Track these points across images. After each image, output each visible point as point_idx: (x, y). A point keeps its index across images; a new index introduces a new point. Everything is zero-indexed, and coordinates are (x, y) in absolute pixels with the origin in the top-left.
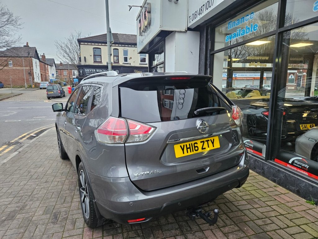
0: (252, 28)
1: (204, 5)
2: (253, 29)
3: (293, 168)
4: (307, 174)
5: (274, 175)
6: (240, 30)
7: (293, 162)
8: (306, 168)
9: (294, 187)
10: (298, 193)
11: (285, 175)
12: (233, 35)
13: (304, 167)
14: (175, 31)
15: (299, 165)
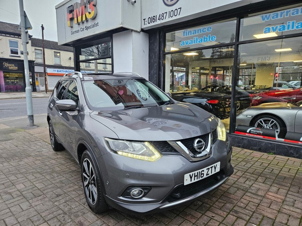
0: (209, 38)
1: (166, 13)
2: (211, 39)
3: (251, 135)
4: (262, 137)
5: (238, 143)
6: (197, 38)
7: (250, 131)
8: (261, 133)
9: (256, 147)
10: (260, 150)
11: (249, 140)
12: (190, 41)
13: (259, 133)
14: (132, 30)
15: (255, 132)
